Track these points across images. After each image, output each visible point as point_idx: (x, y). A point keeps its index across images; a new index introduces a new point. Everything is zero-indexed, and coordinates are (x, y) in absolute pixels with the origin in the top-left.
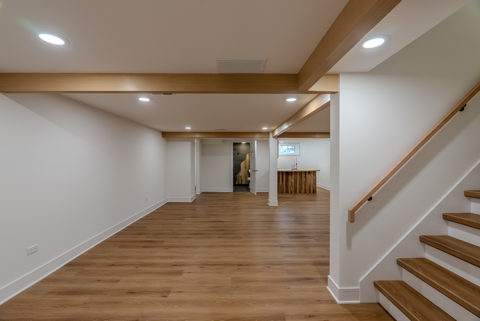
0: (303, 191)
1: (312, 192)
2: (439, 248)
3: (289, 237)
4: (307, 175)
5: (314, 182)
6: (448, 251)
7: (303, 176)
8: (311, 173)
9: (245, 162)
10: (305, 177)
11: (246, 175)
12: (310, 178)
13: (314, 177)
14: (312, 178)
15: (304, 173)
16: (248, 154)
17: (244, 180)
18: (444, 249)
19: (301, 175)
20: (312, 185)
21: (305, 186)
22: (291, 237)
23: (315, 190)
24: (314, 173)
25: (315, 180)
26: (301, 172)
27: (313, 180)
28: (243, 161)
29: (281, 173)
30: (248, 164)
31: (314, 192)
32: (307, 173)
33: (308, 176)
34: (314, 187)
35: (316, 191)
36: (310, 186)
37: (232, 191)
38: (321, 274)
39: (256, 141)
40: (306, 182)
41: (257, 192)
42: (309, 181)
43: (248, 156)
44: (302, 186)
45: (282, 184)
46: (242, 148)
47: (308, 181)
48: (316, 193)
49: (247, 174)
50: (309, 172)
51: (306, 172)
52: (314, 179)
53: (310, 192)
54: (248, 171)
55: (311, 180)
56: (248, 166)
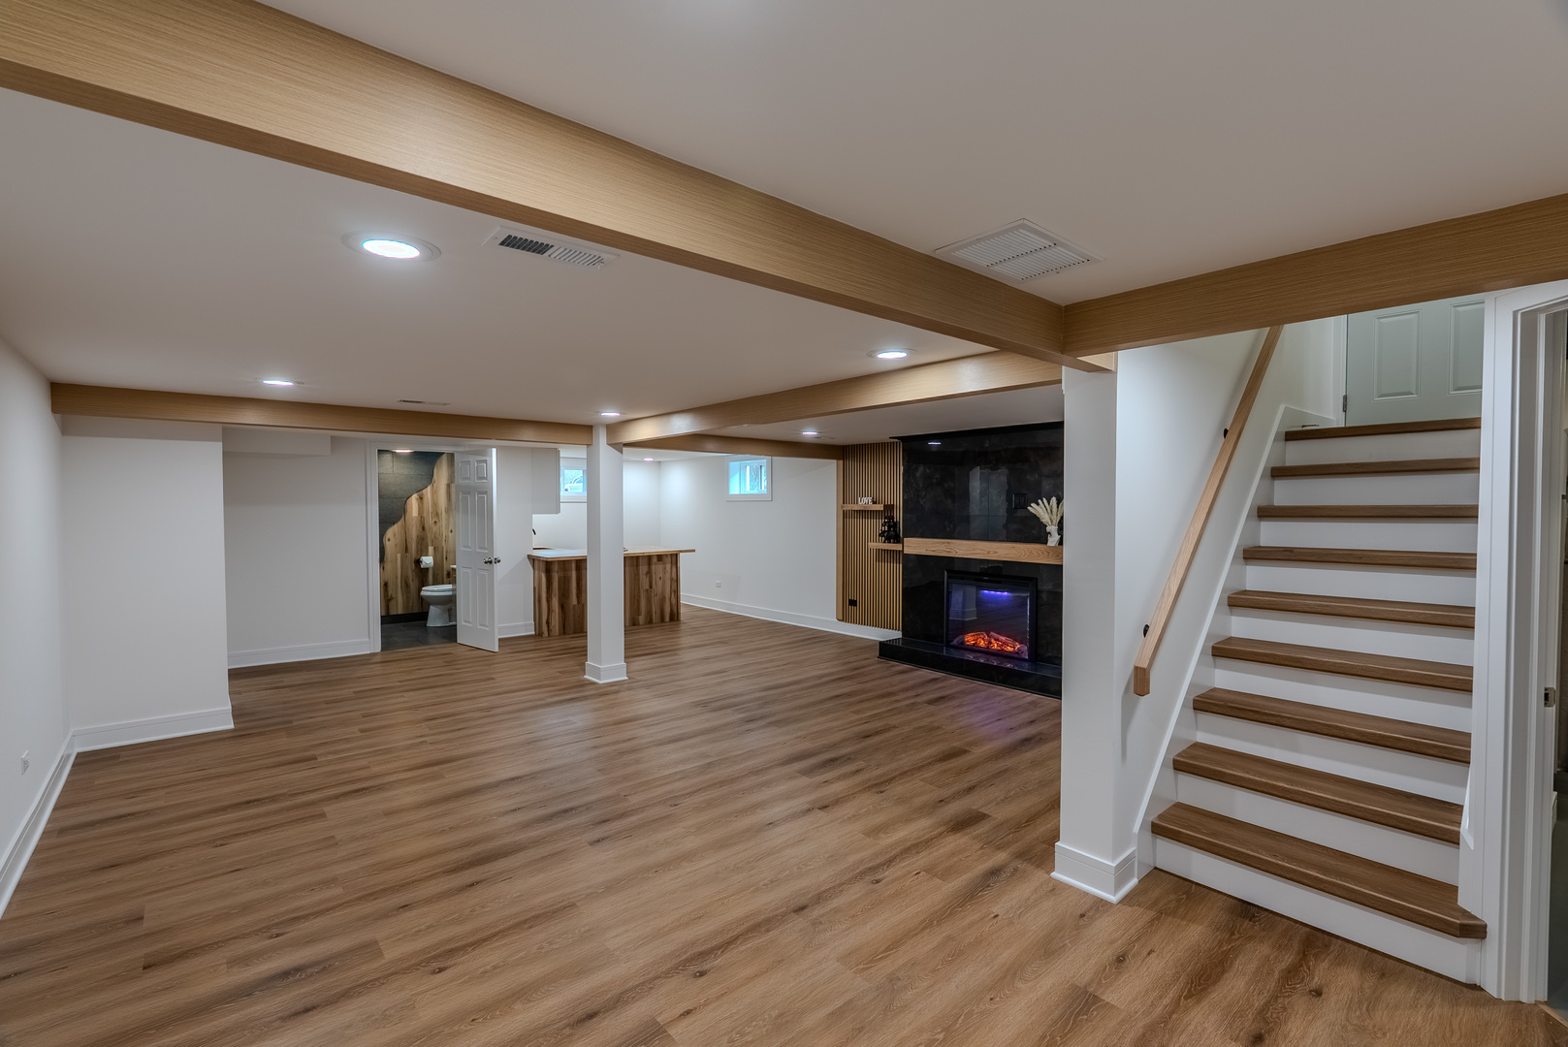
0: (642, 619)
1: (667, 619)
2: (1244, 715)
3: (799, 772)
4: (653, 567)
5: (674, 587)
6: (1265, 718)
7: (643, 569)
8: (665, 559)
9: (405, 528)
10: (649, 572)
11: (407, 577)
12: (661, 575)
13: (674, 570)
14: (668, 575)
15: (646, 561)
16: (415, 497)
17: (400, 599)
18: (1256, 716)
19: (637, 566)
20: (668, 597)
21: (649, 600)
22: (808, 772)
23: (675, 611)
24: (674, 557)
25: (676, 581)
26: (637, 558)
27: (672, 579)
28: (394, 524)
29: (574, 566)
30: (414, 533)
31: (675, 617)
32: (655, 560)
33: (657, 569)
34: (674, 601)
35: (678, 613)
36: (663, 599)
37: (378, 649)
38: (999, 848)
39: (494, 450)
40: (651, 587)
41: (500, 640)
42: (660, 583)
43: (414, 501)
44: (639, 601)
45: (578, 603)
46: (390, 471)
47: (658, 587)
48: (678, 619)
49: (411, 574)
50: (660, 557)
51: (649, 558)
52: (674, 576)
53: (662, 620)
54: (418, 562)
55: (664, 582)
56: (418, 543)
